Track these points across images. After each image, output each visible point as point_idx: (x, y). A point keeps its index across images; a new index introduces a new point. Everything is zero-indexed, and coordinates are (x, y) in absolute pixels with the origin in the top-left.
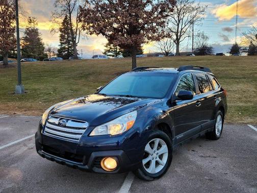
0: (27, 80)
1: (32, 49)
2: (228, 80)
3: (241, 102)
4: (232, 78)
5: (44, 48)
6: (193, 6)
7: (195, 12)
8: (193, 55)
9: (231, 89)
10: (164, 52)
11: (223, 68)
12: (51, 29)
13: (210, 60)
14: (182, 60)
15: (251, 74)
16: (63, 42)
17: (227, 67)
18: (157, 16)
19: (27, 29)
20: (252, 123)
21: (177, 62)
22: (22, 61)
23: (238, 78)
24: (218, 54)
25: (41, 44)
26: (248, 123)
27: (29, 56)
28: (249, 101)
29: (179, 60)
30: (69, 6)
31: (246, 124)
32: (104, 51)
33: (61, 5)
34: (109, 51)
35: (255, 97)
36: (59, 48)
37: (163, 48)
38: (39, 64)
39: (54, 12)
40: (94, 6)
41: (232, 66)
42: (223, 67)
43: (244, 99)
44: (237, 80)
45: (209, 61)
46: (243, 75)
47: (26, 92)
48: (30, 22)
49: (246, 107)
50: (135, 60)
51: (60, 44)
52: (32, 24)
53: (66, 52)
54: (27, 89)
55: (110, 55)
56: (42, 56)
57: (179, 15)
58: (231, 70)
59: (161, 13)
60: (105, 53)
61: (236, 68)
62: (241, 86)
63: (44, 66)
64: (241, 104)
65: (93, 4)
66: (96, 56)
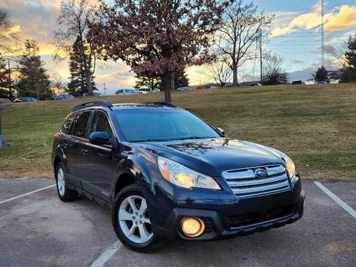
0: (15, 127)
1: (32, 84)
2: (299, 118)
3: (314, 149)
4: (307, 115)
5: (48, 83)
6: (254, 16)
7: (258, 24)
8: (259, 85)
9: (301, 131)
10: (219, 82)
11: (294, 102)
12: (54, 55)
13: (281, 90)
14: (240, 93)
15: (334, 108)
16: (74, 73)
17: (302, 99)
18: (199, 30)
19: (25, 56)
20: (320, 180)
21: (233, 96)
22: (16, 101)
23: (315, 115)
24: (294, 83)
25: (45, 77)
26: (315, 180)
27: (27, 95)
28: (325, 147)
29: (236, 93)
30: (79, 22)
31: (312, 181)
32: (135, 84)
33: (67, 22)
34: (142, 84)
35: (335, 141)
36: (69, 81)
37: (217, 76)
38: (38, 104)
39: (57, 31)
40: (107, 20)
41: (309, 98)
42: (295, 100)
43: (318, 144)
44: (313, 118)
45: (278, 93)
46: (322, 110)
47: (8, 145)
48: (29, 47)
49: (318, 155)
50: (169, 94)
51: (71, 76)
52: (32, 49)
53: (80, 87)
54: (11, 141)
55: (144, 90)
56: (45, 93)
57: (235, 29)
58: (307, 104)
59: (202, 26)
60: (137, 87)
61: (314, 101)
62: (318, 126)
63: (44, 106)
64: (312, 152)
65: (106, 17)
66: (122, 91)
